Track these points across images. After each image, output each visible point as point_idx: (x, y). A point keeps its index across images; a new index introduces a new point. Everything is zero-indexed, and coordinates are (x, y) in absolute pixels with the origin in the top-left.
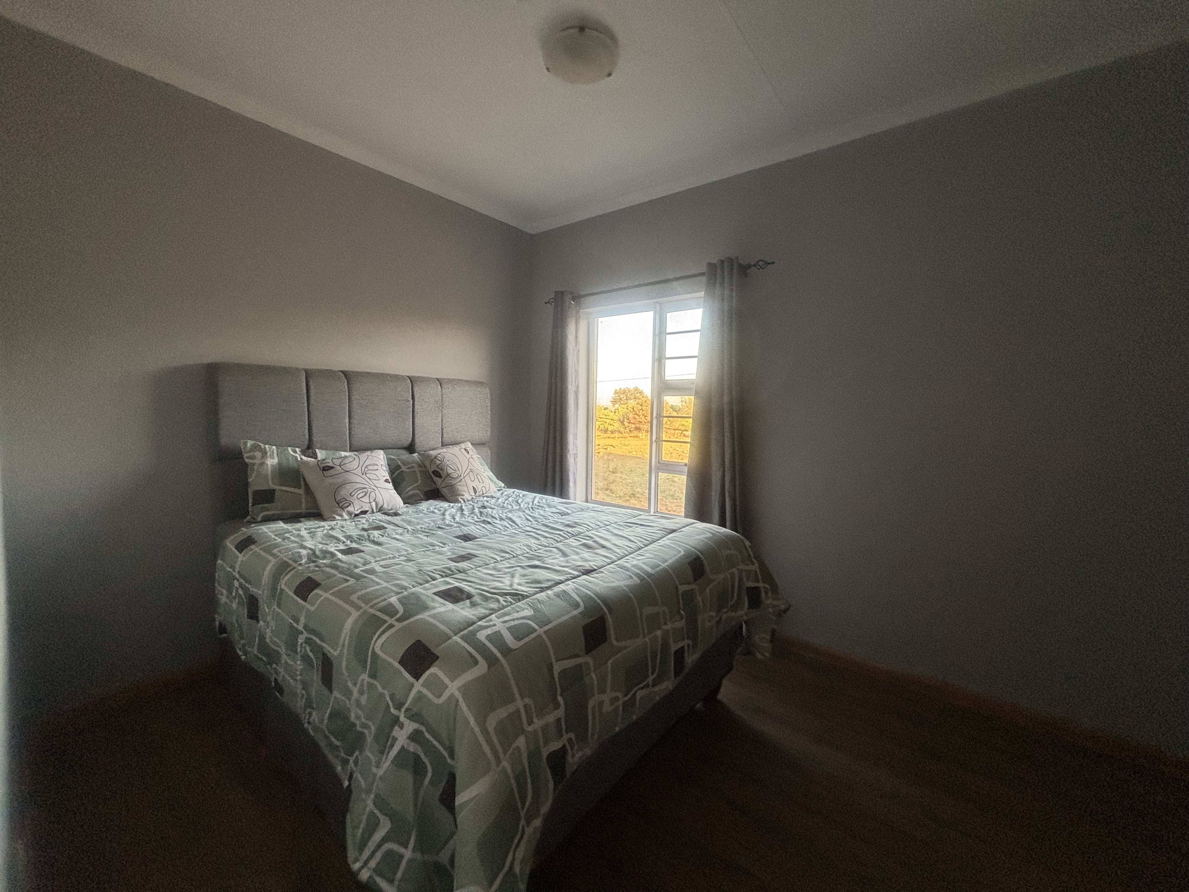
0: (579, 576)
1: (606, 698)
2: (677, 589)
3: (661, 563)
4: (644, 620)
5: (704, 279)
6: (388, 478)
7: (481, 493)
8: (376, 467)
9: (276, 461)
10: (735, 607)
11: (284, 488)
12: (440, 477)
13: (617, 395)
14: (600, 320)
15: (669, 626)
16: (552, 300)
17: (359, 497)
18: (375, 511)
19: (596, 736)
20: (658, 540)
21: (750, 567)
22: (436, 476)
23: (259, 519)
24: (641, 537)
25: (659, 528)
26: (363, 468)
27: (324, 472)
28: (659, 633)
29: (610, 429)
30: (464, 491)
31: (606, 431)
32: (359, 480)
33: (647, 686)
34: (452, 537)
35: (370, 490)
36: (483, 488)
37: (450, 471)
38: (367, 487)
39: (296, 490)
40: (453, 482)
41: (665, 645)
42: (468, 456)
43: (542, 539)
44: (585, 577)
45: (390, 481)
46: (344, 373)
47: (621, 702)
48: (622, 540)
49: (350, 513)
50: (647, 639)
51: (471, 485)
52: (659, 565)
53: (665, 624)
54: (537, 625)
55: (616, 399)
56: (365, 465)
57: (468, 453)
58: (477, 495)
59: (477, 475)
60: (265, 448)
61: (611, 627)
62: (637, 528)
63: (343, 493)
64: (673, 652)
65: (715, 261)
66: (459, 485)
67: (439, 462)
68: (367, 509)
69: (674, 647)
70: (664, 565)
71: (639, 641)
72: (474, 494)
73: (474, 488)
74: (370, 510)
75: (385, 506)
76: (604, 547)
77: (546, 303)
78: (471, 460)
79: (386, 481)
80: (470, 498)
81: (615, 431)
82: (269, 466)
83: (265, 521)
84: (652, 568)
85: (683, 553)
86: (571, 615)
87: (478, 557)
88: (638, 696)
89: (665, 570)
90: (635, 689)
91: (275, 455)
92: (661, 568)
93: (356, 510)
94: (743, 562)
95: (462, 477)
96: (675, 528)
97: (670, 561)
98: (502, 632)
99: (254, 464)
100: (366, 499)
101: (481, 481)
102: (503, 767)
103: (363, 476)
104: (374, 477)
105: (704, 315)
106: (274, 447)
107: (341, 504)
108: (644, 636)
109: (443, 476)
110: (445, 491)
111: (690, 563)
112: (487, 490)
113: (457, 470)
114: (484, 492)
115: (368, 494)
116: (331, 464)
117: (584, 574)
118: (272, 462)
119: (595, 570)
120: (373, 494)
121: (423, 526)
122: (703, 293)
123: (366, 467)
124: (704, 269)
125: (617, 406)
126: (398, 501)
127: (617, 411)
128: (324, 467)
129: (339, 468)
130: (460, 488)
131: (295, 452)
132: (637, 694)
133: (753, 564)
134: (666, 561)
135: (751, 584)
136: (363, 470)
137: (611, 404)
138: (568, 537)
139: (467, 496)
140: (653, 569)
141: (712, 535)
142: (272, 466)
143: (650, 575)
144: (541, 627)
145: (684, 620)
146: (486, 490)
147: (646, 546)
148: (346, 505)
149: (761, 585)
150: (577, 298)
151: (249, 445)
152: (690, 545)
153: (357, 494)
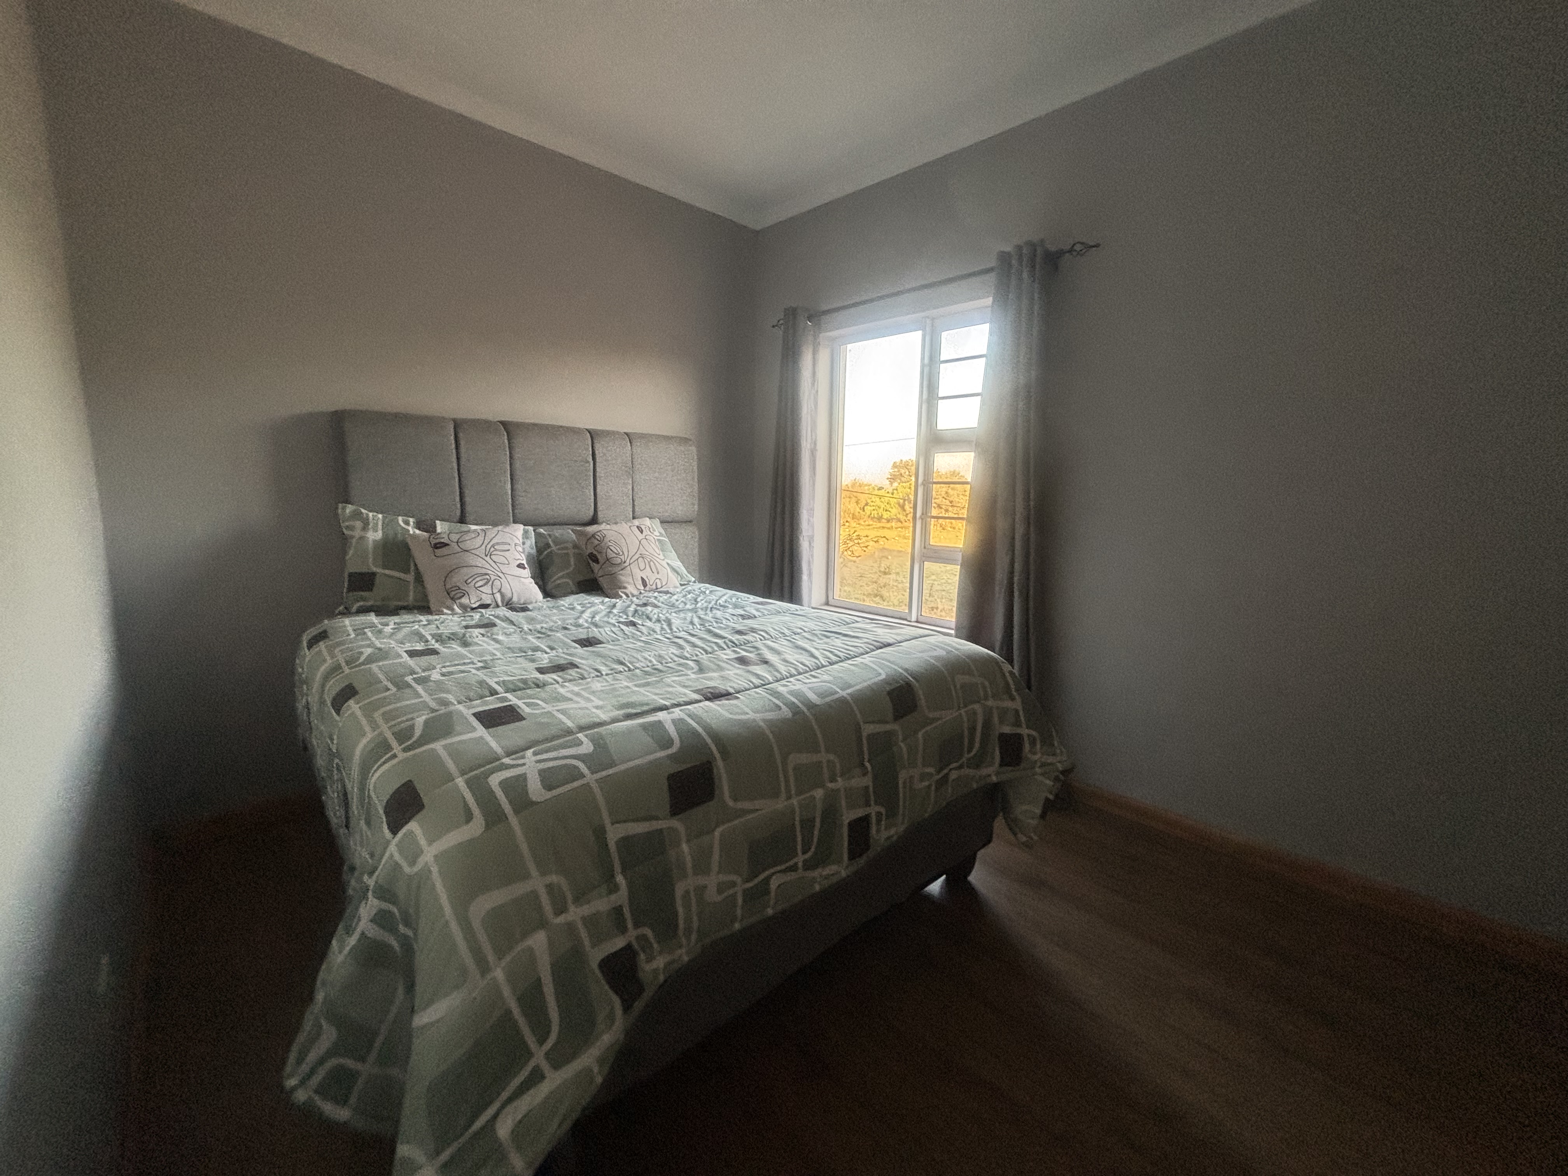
0: (700, 701)
1: (712, 881)
2: (858, 730)
3: (838, 690)
4: (791, 772)
5: (992, 278)
6: (524, 562)
7: (654, 587)
8: (506, 547)
9: (379, 535)
10: (978, 762)
11: (387, 572)
12: (596, 561)
13: (896, 470)
14: (849, 346)
15: (840, 783)
16: (781, 322)
17: (477, 585)
18: (500, 604)
19: (694, 937)
20: (856, 657)
21: (1008, 704)
22: (594, 561)
23: (354, 609)
24: (831, 652)
25: (868, 640)
26: (489, 546)
27: (436, 550)
28: (819, 793)
29: (885, 516)
30: (628, 583)
31: (880, 518)
32: (479, 562)
33: (794, 868)
34: (569, 641)
35: (493, 578)
36: (658, 581)
37: (611, 555)
38: (490, 572)
39: (402, 575)
40: (616, 569)
41: (830, 813)
42: (640, 536)
43: (688, 648)
44: (707, 703)
45: (526, 566)
46: (504, 424)
47: (739, 890)
48: (802, 654)
49: (464, 608)
50: (795, 801)
51: (638, 574)
52: (836, 692)
53: (833, 780)
54: (589, 768)
55: (894, 475)
56: (491, 544)
57: (642, 532)
58: (647, 589)
59: (649, 563)
60: (367, 515)
61: (724, 777)
62: (836, 640)
63: (456, 580)
64: (846, 822)
65: (1008, 249)
66: (621, 575)
67: (597, 542)
68: (489, 602)
69: (848, 816)
70: (844, 693)
71: (780, 804)
72: (643, 588)
73: (642, 579)
74: (494, 604)
75: (515, 599)
76: (766, 662)
77: (773, 326)
78: (644, 542)
79: (521, 566)
80: (636, 592)
81: (892, 519)
82: (371, 542)
83: (362, 612)
84: (821, 695)
85: (883, 676)
86: (651, 757)
87: (578, 667)
88: (774, 884)
89: (842, 701)
90: (772, 871)
91: (380, 526)
92: (837, 696)
93: (472, 602)
94: (994, 696)
95: (626, 564)
96: (891, 641)
97: (858, 687)
98: (529, 776)
99: (352, 537)
100: (487, 589)
101: (654, 570)
102: (494, 979)
103: (486, 558)
104: (503, 560)
105: (991, 334)
106: (380, 516)
107: (453, 594)
108: (789, 797)
109: (601, 560)
110: (603, 582)
111: (889, 693)
112: (664, 584)
113: (621, 553)
114: (659, 586)
115: (491, 582)
116: (445, 541)
117: (708, 699)
118: (375, 535)
119: (729, 694)
120: (497, 583)
121: (545, 625)
122: (991, 299)
123: (493, 546)
124: (993, 263)
125: (895, 484)
126: (536, 593)
127: (895, 491)
128: (436, 544)
129: (454, 545)
130: (623, 578)
131: (407, 523)
132: (772, 881)
133: (1013, 699)
134: (850, 686)
135: (1007, 730)
136: (488, 550)
137: (888, 482)
138: (725, 647)
139: (631, 589)
140: (822, 698)
141: (945, 653)
142: (374, 541)
143: (811, 706)
144: (592, 773)
145: (870, 775)
146: (662, 583)
147: (831, 664)
148: (459, 595)
149: (1025, 731)
150: (816, 316)
151: (348, 511)
152: (901, 668)
153: (474, 582)
